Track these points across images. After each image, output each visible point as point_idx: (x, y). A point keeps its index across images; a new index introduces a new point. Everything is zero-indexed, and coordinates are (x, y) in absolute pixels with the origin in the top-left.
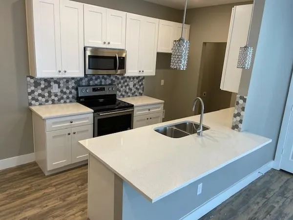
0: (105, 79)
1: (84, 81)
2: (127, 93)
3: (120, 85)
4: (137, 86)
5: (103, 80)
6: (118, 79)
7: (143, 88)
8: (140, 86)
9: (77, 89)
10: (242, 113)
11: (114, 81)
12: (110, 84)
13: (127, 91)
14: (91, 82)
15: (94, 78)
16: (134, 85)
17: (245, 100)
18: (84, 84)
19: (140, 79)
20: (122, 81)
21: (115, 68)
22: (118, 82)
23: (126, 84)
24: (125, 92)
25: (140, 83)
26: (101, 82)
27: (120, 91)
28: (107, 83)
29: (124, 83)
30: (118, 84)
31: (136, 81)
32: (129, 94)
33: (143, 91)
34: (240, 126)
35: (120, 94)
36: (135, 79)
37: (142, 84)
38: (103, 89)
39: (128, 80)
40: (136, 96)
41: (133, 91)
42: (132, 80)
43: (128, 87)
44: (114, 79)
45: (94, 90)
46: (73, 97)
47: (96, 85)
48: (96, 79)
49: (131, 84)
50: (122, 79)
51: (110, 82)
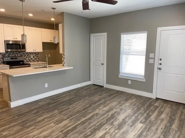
0: (18, 54)
1: (6, 55)
2: (30, 60)
3: (26, 57)
4: (35, 57)
5: (16, 55)
6: (24, 54)
7: (39, 58)
8: (37, 57)
9: (3, 59)
10: (64, 60)
11: (22, 55)
12: (20, 56)
13: (30, 59)
14: (10, 56)
15: (11, 53)
16: (34, 57)
17: (64, 55)
18: (6, 56)
19: (36, 54)
20: (27, 55)
21: (20, 49)
22: (24, 55)
23: (29, 56)
24: (29, 60)
25: (37, 56)
26: (15, 55)
27: (26, 59)
28: (19, 56)
29: (28, 56)
30: (24, 56)
31: (34, 55)
32: (31, 61)
33: (39, 59)
34: (64, 64)
35: (26, 61)
36: (34, 54)
37: (38, 56)
38: (16, 58)
39: (30, 54)
40: (35, 61)
41: (33, 60)
42: (32, 54)
43: (30, 58)
44: (22, 54)
45: (11, 59)
46: (1, 62)
47: (13, 57)
48: (13, 54)
49: (32, 56)
50: (26, 54)
51: (20, 55)
